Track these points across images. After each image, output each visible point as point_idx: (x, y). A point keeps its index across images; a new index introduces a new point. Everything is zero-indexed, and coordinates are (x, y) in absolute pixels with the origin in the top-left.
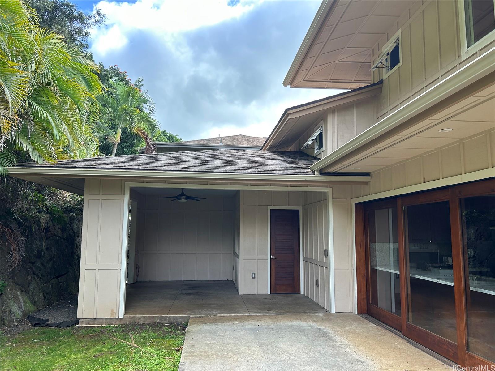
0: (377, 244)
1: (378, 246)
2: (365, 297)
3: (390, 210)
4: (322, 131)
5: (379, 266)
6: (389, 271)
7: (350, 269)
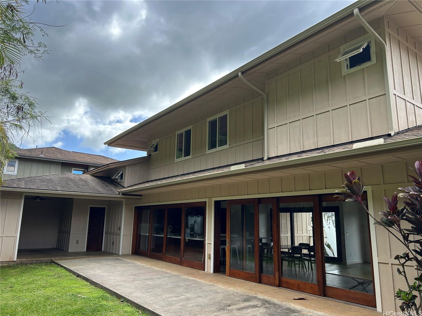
0: (142, 224)
1: (143, 225)
2: (135, 247)
3: (149, 210)
4: (123, 172)
5: (142, 233)
6: (146, 234)
7: (130, 235)
